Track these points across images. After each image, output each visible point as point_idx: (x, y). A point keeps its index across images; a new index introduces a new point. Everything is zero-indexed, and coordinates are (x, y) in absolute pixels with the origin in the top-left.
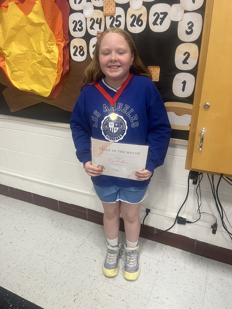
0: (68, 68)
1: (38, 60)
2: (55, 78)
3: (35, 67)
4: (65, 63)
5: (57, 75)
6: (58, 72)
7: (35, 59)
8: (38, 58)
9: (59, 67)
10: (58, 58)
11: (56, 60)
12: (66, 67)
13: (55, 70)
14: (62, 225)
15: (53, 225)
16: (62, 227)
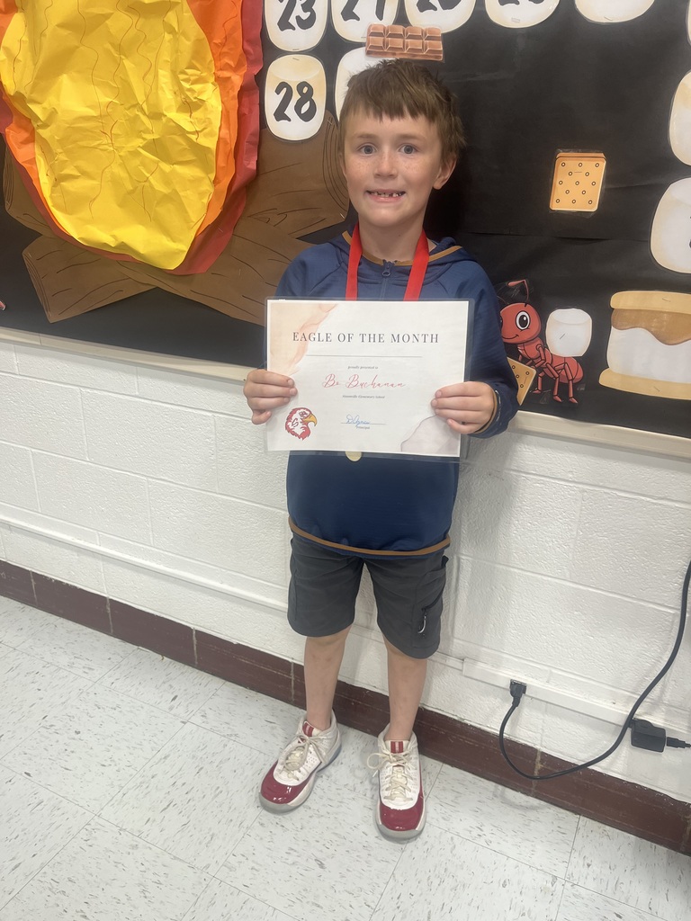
0: (253, 165)
1: (149, 137)
2: (206, 201)
3: (136, 162)
4: (245, 146)
5: (212, 190)
6: (216, 182)
7: (139, 134)
8: (147, 131)
9: (222, 164)
10: (220, 128)
11: (211, 134)
12: (245, 162)
13: (207, 172)
14: (204, 718)
15: (175, 716)
16: (203, 725)
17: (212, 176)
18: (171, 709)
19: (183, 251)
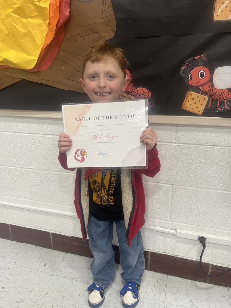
2: (45, 34)
5: (47, 29)
6: (49, 24)
9: (52, 15)
13: (44, 20)
14: (60, 272)
15: (47, 273)
16: (61, 275)
17: (47, 22)
18: (45, 270)
19: (35, 60)
